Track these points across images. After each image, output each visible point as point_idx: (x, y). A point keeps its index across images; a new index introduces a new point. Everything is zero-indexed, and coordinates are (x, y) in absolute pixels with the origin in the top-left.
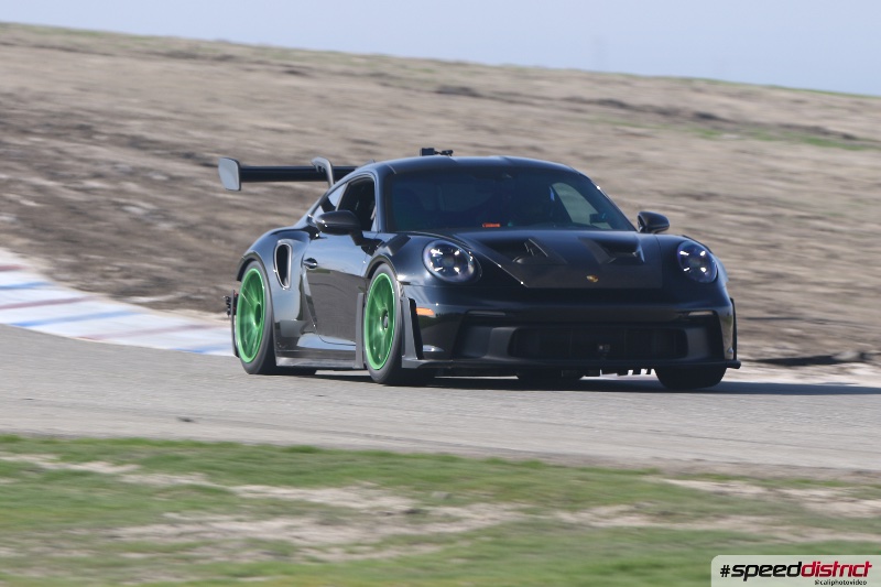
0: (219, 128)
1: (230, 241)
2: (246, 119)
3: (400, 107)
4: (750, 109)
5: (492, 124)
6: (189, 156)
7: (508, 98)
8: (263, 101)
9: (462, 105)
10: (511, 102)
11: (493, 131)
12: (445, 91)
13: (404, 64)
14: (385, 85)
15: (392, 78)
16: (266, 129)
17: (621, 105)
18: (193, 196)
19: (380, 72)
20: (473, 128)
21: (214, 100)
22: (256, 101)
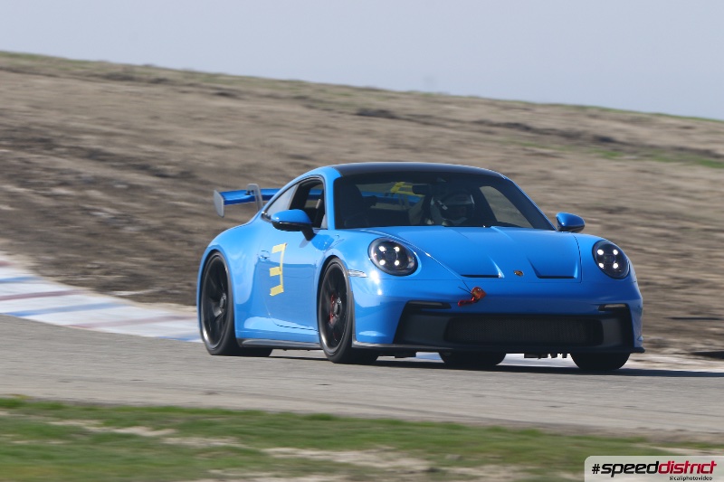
0: (167, 143)
1: (191, 244)
2: (189, 135)
3: (326, 127)
4: (642, 133)
5: (412, 143)
6: (144, 168)
7: (424, 120)
8: (200, 119)
9: (382, 126)
10: (426, 124)
11: (415, 149)
12: (364, 113)
13: (322, 88)
14: (310, 107)
15: (315, 101)
16: (209, 145)
17: (527, 129)
18: (153, 203)
19: (302, 94)
20: (396, 146)
21: (156, 118)
22: (196, 119)
